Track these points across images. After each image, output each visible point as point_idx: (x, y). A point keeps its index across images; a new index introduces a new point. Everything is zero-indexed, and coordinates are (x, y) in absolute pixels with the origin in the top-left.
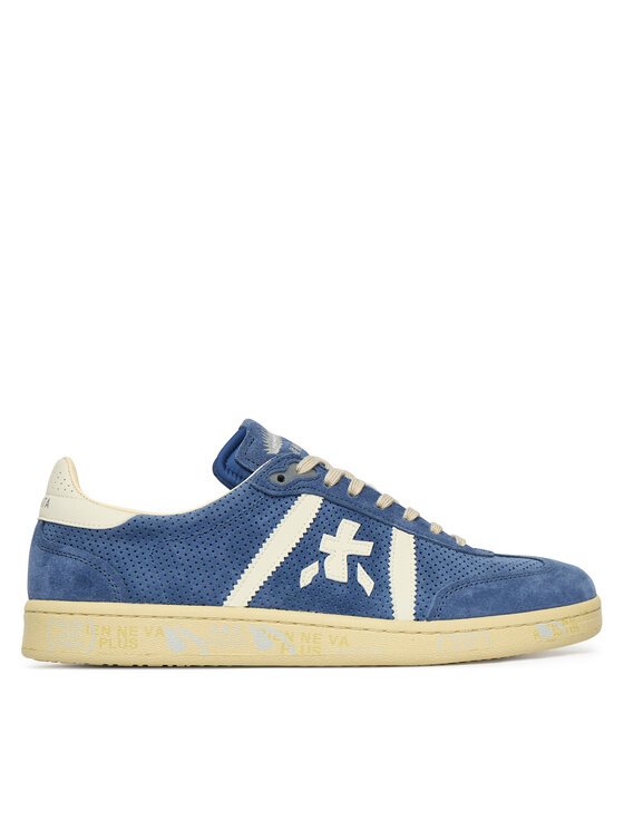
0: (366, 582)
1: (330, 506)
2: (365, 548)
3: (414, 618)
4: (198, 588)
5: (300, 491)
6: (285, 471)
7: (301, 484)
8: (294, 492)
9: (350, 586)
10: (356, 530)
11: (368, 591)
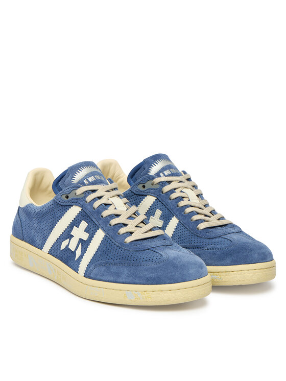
0: (78, 253)
2: (85, 236)
3: (84, 275)
4: (38, 241)
5: (72, 204)
6: (69, 194)
7: (73, 201)
8: (70, 204)
9: (74, 253)
10: (86, 226)
11: (77, 257)
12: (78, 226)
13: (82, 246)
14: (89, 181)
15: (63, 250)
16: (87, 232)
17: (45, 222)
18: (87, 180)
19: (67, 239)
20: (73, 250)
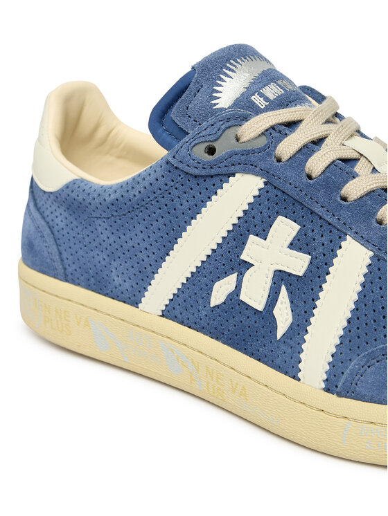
0: (283, 315)
1: (273, 192)
2: (298, 264)
3: (323, 385)
4: (118, 281)
5: (232, 169)
6: (216, 140)
7: (234, 159)
8: (224, 170)
9: (267, 316)
10: (294, 233)
11: (282, 329)
12: (263, 234)
13: (290, 293)
14: (266, 99)
15: (217, 307)
16: (300, 250)
17: (140, 227)
18: (262, 95)
19: (226, 274)
20: (260, 307)
